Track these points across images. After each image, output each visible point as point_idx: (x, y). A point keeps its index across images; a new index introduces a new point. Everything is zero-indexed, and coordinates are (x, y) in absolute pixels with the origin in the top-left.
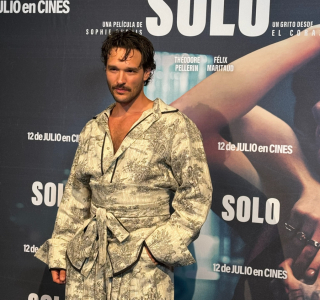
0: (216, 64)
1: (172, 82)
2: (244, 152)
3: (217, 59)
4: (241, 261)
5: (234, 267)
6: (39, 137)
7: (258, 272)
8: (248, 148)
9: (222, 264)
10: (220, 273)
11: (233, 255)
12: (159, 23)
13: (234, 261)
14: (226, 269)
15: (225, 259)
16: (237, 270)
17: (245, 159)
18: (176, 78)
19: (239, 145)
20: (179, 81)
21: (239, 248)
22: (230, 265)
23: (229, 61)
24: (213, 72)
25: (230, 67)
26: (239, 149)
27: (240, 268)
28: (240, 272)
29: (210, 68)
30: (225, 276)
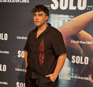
0: (71, 18)
1: (58, 23)
3: (71, 16)
4: (77, 75)
5: (75, 76)
6: (20, 38)
7: (82, 78)
8: (80, 42)
9: (71, 75)
10: (71, 78)
11: (75, 73)
12: (54, 6)
13: (75, 75)
14: (73, 77)
15: (72, 74)
16: (76, 77)
18: (59, 22)
19: (77, 41)
20: (60, 22)
21: (77, 71)
22: (74, 76)
23: (75, 17)
24: (70, 20)
25: (75, 19)
26: (77, 42)
27: (77, 77)
28: (77, 78)
29: (69, 19)
30: (72, 79)
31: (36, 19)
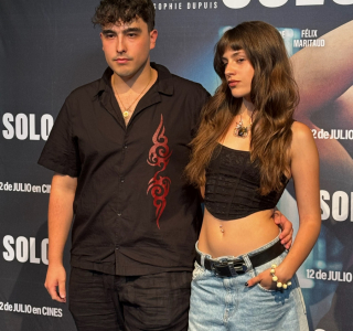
0: (303, 39)
2: (339, 140)
3: (306, 32)
4: (338, 266)
5: (331, 273)
8: (344, 135)
9: (316, 270)
10: (315, 280)
13: (331, 266)
14: (322, 276)
15: (320, 264)
16: (335, 276)
17: (341, 148)
19: (333, 132)
21: (336, 251)
23: (319, 35)
24: (301, 48)
25: (321, 42)
26: (333, 136)
27: (338, 274)
28: (338, 278)
29: (297, 43)
30: (320, 284)
31: (120, 49)
